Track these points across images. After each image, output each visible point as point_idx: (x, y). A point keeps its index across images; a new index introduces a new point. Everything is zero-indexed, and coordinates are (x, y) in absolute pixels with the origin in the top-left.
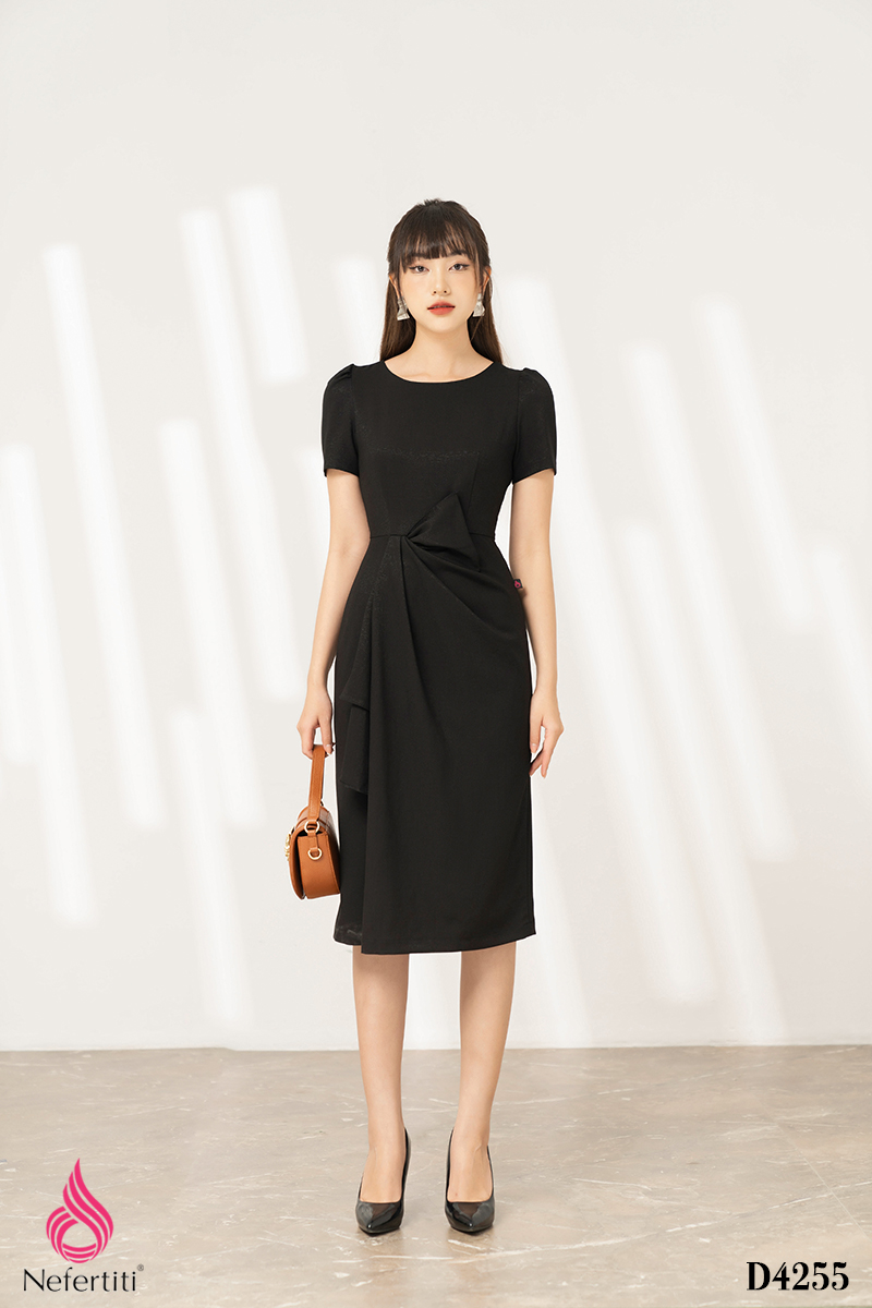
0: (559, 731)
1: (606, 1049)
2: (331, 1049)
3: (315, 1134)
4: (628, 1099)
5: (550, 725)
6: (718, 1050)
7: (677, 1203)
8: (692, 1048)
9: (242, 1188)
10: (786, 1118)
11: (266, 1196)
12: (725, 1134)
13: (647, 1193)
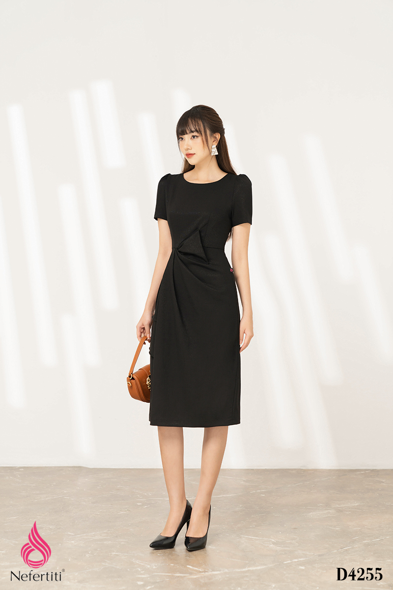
0: (252, 336)
1: (253, 470)
2: (130, 468)
3: (125, 511)
4: (264, 495)
5: (248, 333)
6: (304, 471)
7: (288, 549)
8: (292, 470)
9: (94, 538)
10: (338, 506)
11: (105, 542)
12: (310, 514)
13: (274, 543)
